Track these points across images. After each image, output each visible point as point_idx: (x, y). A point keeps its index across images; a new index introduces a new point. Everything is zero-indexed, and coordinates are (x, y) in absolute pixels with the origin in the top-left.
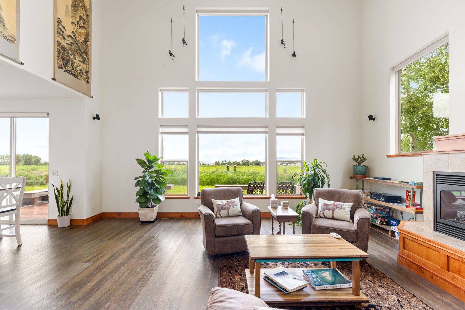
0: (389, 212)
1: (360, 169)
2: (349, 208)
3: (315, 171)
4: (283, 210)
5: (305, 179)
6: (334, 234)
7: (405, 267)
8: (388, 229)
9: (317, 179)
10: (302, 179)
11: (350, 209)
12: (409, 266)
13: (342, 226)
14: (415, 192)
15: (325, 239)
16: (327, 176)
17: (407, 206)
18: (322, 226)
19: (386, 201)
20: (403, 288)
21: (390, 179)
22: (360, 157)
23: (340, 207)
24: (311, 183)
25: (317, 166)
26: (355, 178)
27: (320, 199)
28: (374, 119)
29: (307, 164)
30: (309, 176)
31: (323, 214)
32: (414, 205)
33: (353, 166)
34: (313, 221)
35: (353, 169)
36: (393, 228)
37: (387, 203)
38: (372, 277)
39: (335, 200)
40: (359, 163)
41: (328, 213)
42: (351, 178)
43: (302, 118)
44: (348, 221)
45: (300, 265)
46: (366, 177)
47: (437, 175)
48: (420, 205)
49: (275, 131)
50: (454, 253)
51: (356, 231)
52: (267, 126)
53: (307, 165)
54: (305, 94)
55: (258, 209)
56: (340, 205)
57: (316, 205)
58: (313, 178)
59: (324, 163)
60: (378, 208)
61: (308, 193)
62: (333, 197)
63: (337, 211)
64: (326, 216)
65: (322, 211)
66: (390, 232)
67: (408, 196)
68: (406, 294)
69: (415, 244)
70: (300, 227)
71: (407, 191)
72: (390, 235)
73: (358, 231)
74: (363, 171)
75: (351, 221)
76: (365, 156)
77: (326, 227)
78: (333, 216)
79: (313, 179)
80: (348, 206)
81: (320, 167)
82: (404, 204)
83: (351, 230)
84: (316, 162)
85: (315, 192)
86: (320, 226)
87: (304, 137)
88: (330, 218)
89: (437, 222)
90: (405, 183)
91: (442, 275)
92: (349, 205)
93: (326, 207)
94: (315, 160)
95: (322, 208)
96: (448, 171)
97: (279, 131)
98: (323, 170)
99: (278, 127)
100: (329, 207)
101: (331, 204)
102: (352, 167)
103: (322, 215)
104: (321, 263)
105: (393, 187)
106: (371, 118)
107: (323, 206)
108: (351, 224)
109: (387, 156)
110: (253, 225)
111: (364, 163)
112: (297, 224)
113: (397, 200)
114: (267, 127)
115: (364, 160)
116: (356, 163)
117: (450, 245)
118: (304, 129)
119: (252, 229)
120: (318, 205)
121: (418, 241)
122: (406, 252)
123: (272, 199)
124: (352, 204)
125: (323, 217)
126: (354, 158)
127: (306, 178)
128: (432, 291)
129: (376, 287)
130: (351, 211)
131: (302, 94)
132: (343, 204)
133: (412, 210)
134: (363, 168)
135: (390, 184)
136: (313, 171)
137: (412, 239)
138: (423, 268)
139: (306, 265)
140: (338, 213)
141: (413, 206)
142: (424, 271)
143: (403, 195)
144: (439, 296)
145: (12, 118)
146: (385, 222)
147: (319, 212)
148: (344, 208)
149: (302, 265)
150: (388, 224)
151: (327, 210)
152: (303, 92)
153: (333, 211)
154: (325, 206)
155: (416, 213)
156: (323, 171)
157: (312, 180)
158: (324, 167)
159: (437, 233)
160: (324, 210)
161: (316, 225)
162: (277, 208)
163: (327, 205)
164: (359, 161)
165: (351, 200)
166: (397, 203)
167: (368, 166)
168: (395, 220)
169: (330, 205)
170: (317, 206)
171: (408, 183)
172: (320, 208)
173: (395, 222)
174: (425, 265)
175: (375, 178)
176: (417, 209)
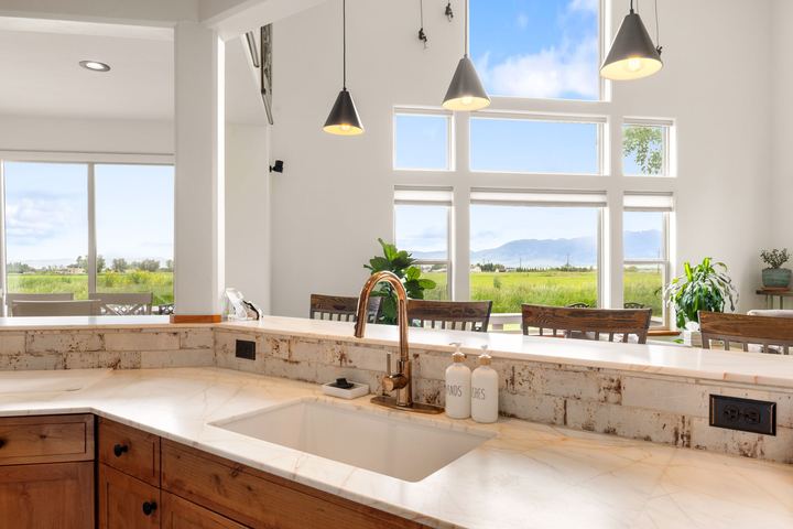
1: (778, 276)
22: (778, 253)
26: (767, 293)
33: (764, 270)
35: (763, 276)
40: (776, 266)
42: (758, 292)
43: (669, 176)
46: (789, 290)
49: (622, 201)
53: (691, 269)
54: (673, 129)
59: (721, 265)
74: (783, 279)
84: (709, 263)
87: (672, 214)
94: (707, 260)
99: (626, 193)
102: (761, 273)
111: (784, 266)
114: (606, 194)
115: (784, 259)
116: (767, 265)
118: (672, 198)
126: (764, 256)
131: (667, 130)
134: (783, 274)
145: (91, 165)
152: (668, 126)
164: (777, 261)
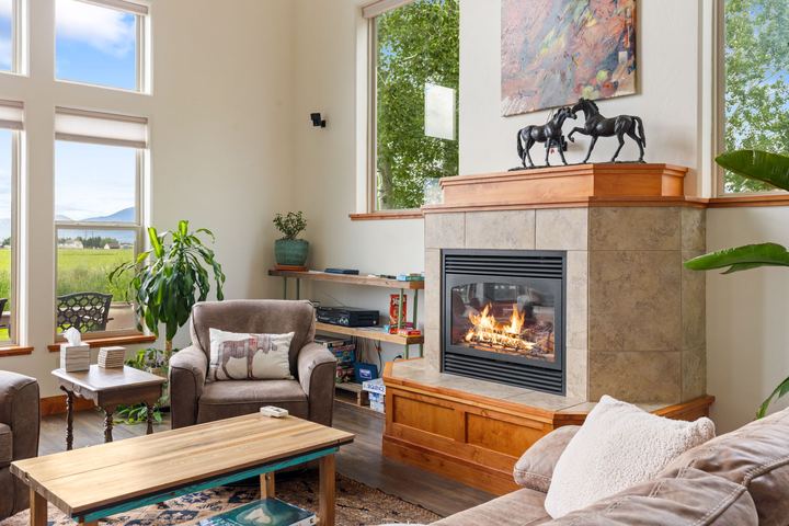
0: (355, 350)
1: (293, 250)
2: (286, 344)
3: (181, 256)
4: (107, 374)
5: (153, 281)
6: (268, 410)
7: (396, 461)
8: (354, 390)
9: (188, 277)
10: (143, 281)
11: (287, 349)
12: (404, 456)
13: (276, 391)
14: (405, 296)
15: (253, 425)
16: (215, 268)
17: (393, 330)
18: (230, 400)
19: (351, 325)
20: (401, 499)
21: (356, 273)
22: (294, 217)
23: (267, 346)
24: (174, 291)
25: (187, 240)
26: (280, 273)
27: (211, 329)
28: (323, 124)
29: (162, 235)
30: (168, 271)
31: (224, 369)
32: (405, 325)
33: (277, 241)
34: (202, 392)
35: (276, 249)
36: (365, 386)
37: (354, 329)
38: (344, 496)
39: (251, 329)
40: (290, 234)
41: (237, 366)
42: (270, 273)
43: (141, 92)
44: (285, 379)
45: (173, 521)
46: (305, 269)
47: (446, 256)
48: (413, 325)
49: (52, 124)
50: (475, 404)
51: (308, 398)
52: (22, 102)
53: (158, 239)
54: (148, 20)
55: (29, 380)
56: (265, 340)
57: (202, 349)
58: (179, 277)
59: (208, 232)
60: (334, 343)
61: (163, 321)
62: (246, 321)
63: (259, 355)
64: (232, 373)
65: (221, 363)
66: (359, 396)
67: (393, 307)
68: (406, 508)
69: (414, 403)
70: (141, 425)
71: (393, 296)
72: (358, 404)
73: (313, 397)
74: (300, 254)
75: (292, 377)
76: (303, 217)
77: (239, 401)
78: (250, 371)
79: (179, 281)
80: (282, 340)
81: (193, 243)
82: (387, 328)
83: (298, 397)
84: (186, 230)
85: (197, 314)
86: (225, 400)
87: (147, 153)
88: (240, 377)
89: (446, 353)
90: (389, 277)
91: (457, 453)
92: (287, 339)
93: (232, 350)
94: (183, 224)
95: (221, 354)
96: (462, 247)
97: (67, 124)
98: (206, 252)
99: (61, 111)
100: (240, 349)
101: (244, 341)
102: (273, 246)
103: (221, 374)
104: (227, 499)
105: (367, 289)
106: (317, 120)
107: (222, 348)
108: (295, 384)
109: (350, 216)
110: (14, 436)
111: (300, 235)
112: (131, 420)
113: (370, 319)
114: (22, 108)
115: (301, 226)
116: (284, 235)
117: (469, 391)
118: (146, 127)
119: (11, 447)
120: (208, 347)
121: (418, 397)
122: (398, 426)
123: (71, 344)
124: (291, 334)
125: (225, 377)
126: (278, 221)
127: (159, 276)
128: (443, 490)
129: (355, 514)
130: (289, 353)
131: (141, 21)
132: (273, 336)
133: (401, 337)
134: (299, 247)
135: (360, 283)
136: (177, 256)
137: (408, 395)
138: (426, 451)
139: (190, 517)
140: (262, 362)
141: (403, 328)
142: (429, 457)
143: (384, 307)
144: (455, 495)
146: (349, 376)
147: (212, 366)
148: (275, 348)
149: (181, 518)
150: (355, 378)
151: (234, 357)
152: (142, 15)
153: (250, 357)
154: (228, 349)
155: (410, 341)
156: (204, 254)
157: (174, 281)
158: (207, 243)
159: (446, 375)
160: (225, 358)
161: (212, 400)
162: (86, 371)
163: (232, 345)
164: (290, 227)
165: (287, 327)
166: (372, 325)
167: (311, 243)
168: (367, 366)
169: (242, 343)
170: (206, 352)
171: (395, 278)
172: (214, 356)
173: (368, 372)
174: (431, 443)
175: (327, 270)
176: (409, 333)
